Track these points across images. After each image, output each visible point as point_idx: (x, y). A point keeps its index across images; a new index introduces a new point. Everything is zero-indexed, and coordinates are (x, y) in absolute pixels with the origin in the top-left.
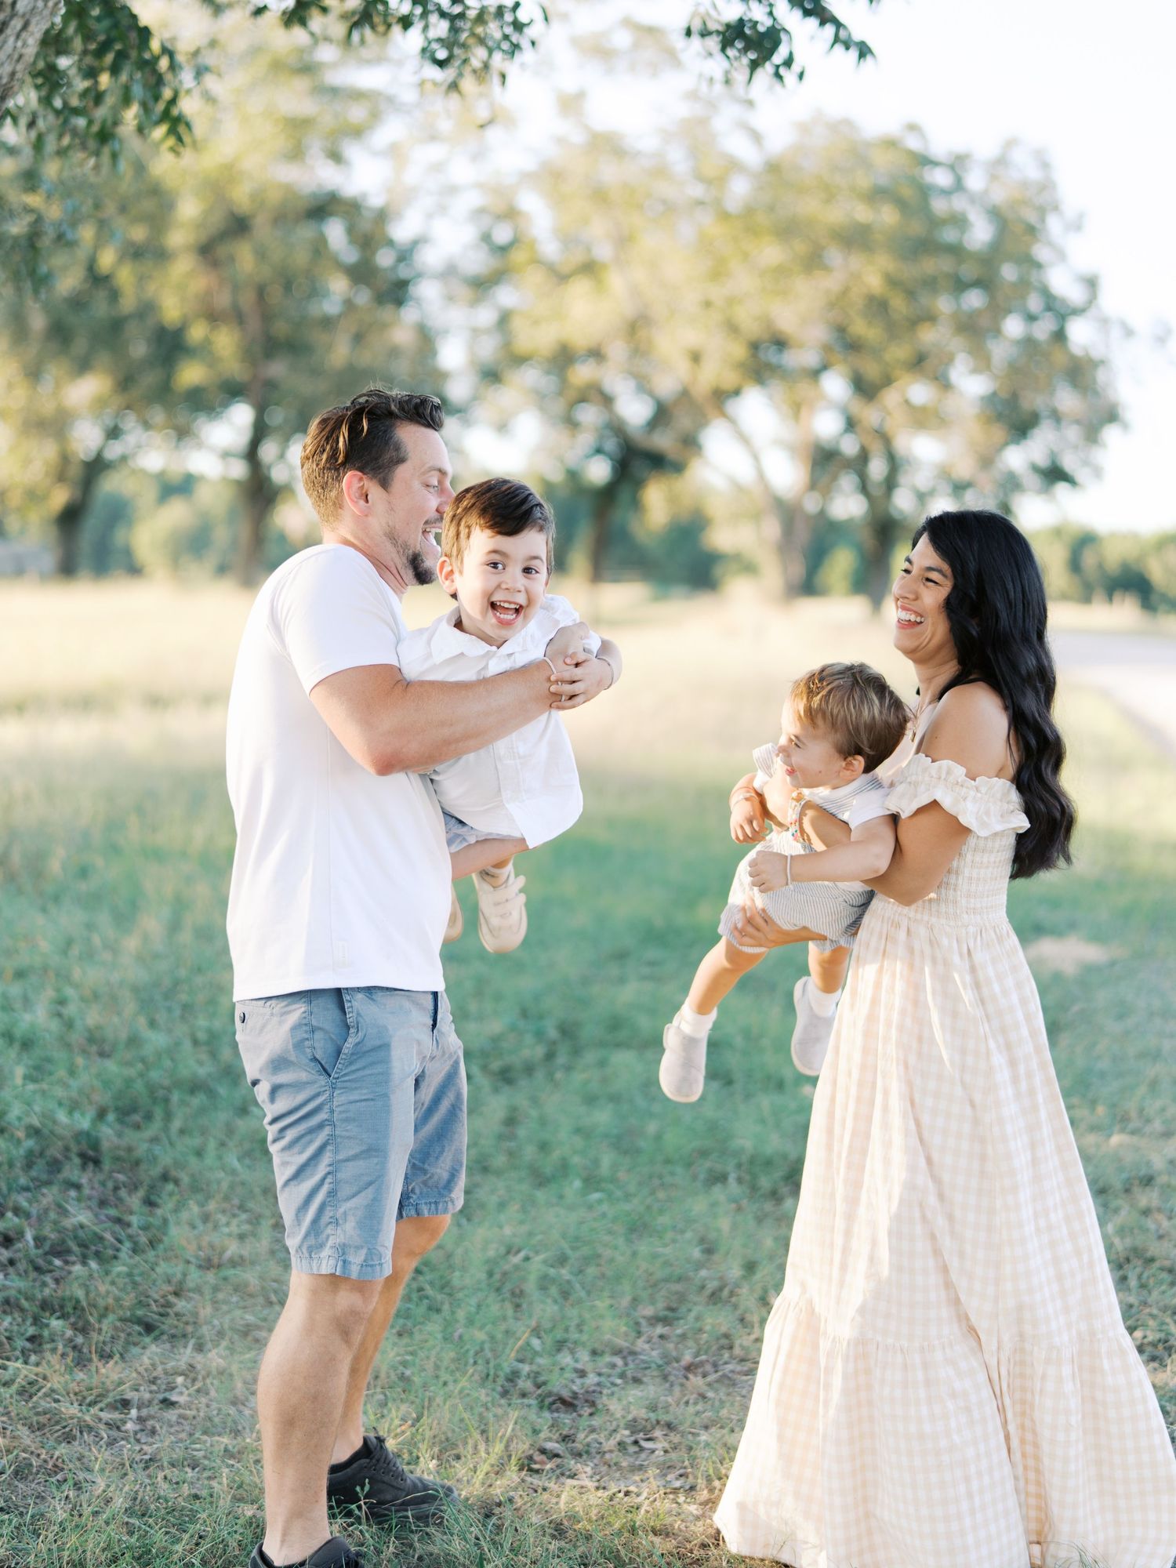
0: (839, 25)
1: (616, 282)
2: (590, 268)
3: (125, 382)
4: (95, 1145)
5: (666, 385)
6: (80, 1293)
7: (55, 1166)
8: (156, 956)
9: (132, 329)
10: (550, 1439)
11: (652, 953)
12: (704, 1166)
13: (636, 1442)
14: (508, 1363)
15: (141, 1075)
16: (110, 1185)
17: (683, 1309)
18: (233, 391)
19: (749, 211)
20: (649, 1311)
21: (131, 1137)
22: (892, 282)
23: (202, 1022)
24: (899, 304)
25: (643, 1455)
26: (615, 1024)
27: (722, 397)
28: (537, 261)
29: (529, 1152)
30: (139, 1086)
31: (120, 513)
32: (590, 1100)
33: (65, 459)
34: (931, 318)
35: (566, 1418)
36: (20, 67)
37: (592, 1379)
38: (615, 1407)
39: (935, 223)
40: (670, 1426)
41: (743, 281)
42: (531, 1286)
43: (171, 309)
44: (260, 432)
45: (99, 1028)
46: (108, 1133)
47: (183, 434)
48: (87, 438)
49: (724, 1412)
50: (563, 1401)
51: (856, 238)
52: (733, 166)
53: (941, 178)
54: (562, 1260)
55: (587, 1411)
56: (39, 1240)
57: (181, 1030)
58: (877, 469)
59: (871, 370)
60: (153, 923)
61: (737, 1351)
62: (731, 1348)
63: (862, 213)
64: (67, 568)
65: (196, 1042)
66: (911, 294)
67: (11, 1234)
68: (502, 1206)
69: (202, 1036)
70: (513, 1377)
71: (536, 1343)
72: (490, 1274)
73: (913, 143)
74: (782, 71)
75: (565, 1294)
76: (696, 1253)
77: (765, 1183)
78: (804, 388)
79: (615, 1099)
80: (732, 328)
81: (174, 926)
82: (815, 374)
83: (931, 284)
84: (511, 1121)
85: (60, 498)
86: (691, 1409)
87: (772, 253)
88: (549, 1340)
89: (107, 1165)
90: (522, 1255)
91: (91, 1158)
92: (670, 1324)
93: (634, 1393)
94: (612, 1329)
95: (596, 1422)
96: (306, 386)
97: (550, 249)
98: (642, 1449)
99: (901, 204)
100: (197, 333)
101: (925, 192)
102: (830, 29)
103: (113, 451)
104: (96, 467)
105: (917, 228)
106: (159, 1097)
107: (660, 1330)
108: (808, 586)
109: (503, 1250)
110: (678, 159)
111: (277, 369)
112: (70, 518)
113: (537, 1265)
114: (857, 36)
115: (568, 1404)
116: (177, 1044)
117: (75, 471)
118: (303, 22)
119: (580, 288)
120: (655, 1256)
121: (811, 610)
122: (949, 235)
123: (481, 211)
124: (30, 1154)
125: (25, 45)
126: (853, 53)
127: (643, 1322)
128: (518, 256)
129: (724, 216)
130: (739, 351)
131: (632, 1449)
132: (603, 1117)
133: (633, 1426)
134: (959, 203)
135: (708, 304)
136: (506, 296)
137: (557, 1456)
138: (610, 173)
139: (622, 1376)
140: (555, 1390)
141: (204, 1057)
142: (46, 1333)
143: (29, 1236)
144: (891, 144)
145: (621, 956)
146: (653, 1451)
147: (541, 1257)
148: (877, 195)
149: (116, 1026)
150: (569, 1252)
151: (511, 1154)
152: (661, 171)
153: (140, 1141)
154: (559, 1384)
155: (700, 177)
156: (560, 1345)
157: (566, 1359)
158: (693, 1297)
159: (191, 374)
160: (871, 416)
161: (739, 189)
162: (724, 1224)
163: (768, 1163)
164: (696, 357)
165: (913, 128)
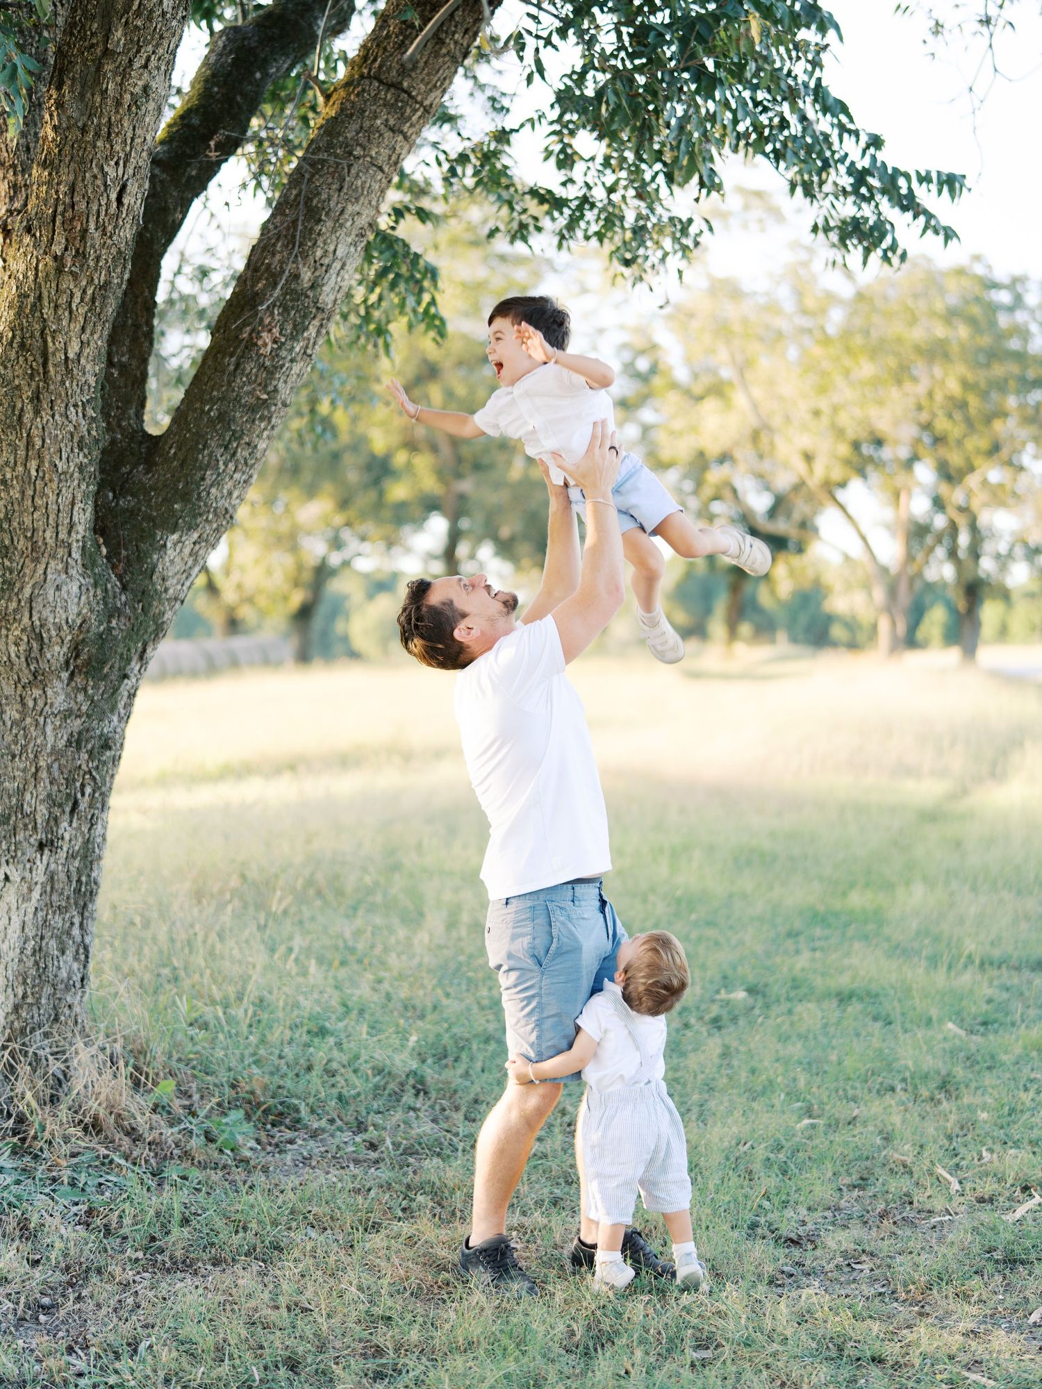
0: (929, 216)
1: (740, 399)
2: (718, 390)
3: (344, 504)
4: (422, 1081)
5: (783, 481)
6: (434, 1178)
7: (396, 1096)
8: (439, 947)
9: (349, 459)
10: (786, 1264)
11: (818, 931)
12: (876, 1082)
13: (849, 1265)
14: (749, 1217)
15: (447, 1030)
16: (437, 1107)
17: (872, 1179)
18: (431, 505)
19: (846, 334)
20: (847, 1180)
21: (448, 1074)
22: (965, 384)
23: (484, 992)
24: (974, 402)
25: (855, 1274)
26: (796, 984)
27: (831, 489)
28: (674, 385)
29: (743, 1075)
30: (446, 1039)
31: (339, 608)
32: (784, 1039)
33: (300, 567)
34: (1003, 414)
35: (796, 1253)
36: (339, 296)
37: (810, 1226)
38: (832, 1244)
39: (1001, 336)
40: (872, 1254)
41: (845, 393)
42: (757, 1166)
43: (379, 442)
44: (454, 537)
45: (410, 999)
46: (430, 1073)
47: (390, 543)
48: (315, 549)
49: (911, 1244)
50: (792, 1241)
51: (936, 352)
52: (831, 298)
53: (1004, 297)
54: (779, 1148)
55: (810, 1247)
56: (396, 1145)
57: (469, 1000)
58: (964, 539)
59: (955, 459)
60: (435, 921)
61: (916, 1204)
62: (911, 1203)
63: (940, 331)
64: (304, 657)
65: (482, 1008)
66: (984, 395)
67: (375, 1141)
68: (730, 1112)
69: (485, 1002)
70: (754, 1226)
71: (766, 1204)
72: (727, 1159)
73: (979, 270)
74: (890, 254)
75: (784, 1173)
76: (878, 1141)
77: (924, 1093)
78: (901, 479)
79: (803, 1037)
80: (840, 433)
81: (452, 924)
82: (909, 464)
83: (1001, 386)
84: (725, 1054)
85: (297, 598)
86: (886, 1242)
87: (867, 369)
88: (776, 1200)
89: (433, 1095)
90: (748, 1145)
91: (421, 1089)
92: (864, 1189)
93: (842, 1235)
94: (823, 1192)
95: (818, 1252)
96: (493, 498)
97: (681, 374)
98: (853, 1269)
99: (972, 321)
100: (400, 458)
101: (992, 309)
102: (922, 219)
103: (335, 559)
104: (322, 573)
105: (986, 341)
106: (462, 1045)
107: (856, 1193)
108: (911, 641)
109: (733, 1143)
110: (784, 294)
111: (466, 486)
112: (304, 614)
113: (761, 1152)
114: (944, 223)
115: (794, 1242)
116: (469, 1009)
117: (307, 576)
118: (524, 239)
119: (710, 405)
120: (846, 1143)
121: (913, 659)
122: (1014, 344)
123: (625, 346)
124: (377, 1087)
125: (343, 280)
126: (941, 237)
127: (844, 1189)
128: (657, 381)
129: (826, 340)
130: (844, 450)
131: (846, 1269)
132: (796, 1050)
133: (844, 1254)
134: (1020, 317)
135: (817, 413)
136: (647, 415)
137: (792, 1275)
138: (731, 311)
139: (833, 1224)
140: (785, 1234)
141: (491, 1017)
142: (414, 1205)
143: (388, 1142)
144: (960, 272)
145: (793, 934)
146: (862, 1271)
147: (762, 1146)
148: (951, 315)
149: (423, 997)
150: (784, 1142)
151: (730, 1078)
152: (772, 308)
153: (453, 1076)
154: (786, 1230)
155: (804, 312)
156: (785, 1204)
157: (789, 1213)
158: (877, 1171)
159: (398, 491)
160: (957, 496)
161: (836, 318)
162: (896, 1119)
163: (926, 1077)
164: (808, 458)
165: (977, 258)
